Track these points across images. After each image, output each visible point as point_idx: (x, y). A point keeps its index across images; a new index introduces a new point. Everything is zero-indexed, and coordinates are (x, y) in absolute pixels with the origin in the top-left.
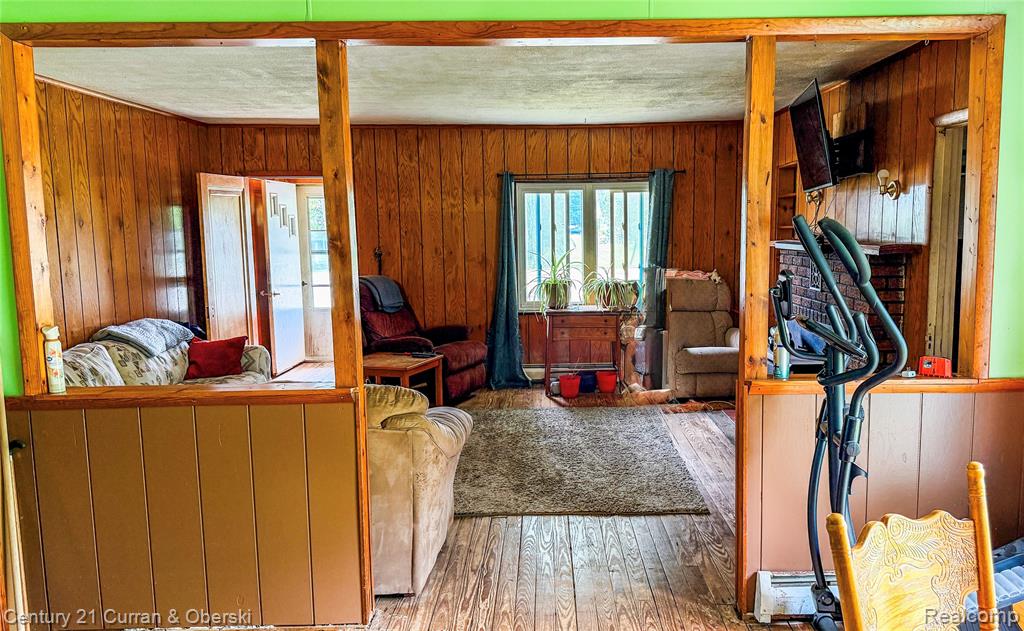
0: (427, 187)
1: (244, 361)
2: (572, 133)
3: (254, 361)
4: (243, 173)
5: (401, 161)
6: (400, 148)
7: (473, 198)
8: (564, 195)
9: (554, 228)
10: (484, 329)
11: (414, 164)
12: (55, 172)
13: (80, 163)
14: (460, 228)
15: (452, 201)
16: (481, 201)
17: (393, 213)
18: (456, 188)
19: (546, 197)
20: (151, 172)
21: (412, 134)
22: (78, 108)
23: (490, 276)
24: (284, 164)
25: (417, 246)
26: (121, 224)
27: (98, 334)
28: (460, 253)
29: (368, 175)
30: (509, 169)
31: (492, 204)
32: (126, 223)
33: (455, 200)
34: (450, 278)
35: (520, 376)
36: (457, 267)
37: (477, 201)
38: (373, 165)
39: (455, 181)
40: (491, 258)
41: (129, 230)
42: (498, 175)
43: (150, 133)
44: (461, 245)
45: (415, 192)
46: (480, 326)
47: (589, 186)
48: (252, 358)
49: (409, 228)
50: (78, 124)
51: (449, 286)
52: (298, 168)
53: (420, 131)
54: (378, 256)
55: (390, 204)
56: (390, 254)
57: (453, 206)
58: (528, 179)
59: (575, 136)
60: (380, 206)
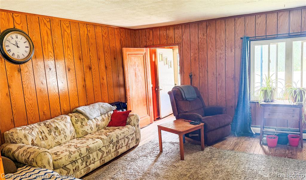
0: (210, 47)
1: (128, 120)
2: (280, 14)
3: (132, 121)
4: (146, 47)
5: (200, 36)
6: (199, 31)
7: (230, 50)
8: (275, 45)
9: (269, 61)
10: (234, 108)
11: (205, 37)
12: (55, 52)
13: (68, 47)
14: (224, 63)
15: (220, 51)
16: (233, 51)
17: (196, 59)
18: (222, 46)
19: (265, 47)
20: (106, 49)
21: (204, 24)
22: (67, 27)
23: (237, 85)
24: (159, 42)
25: (206, 71)
26: (90, 68)
27: (74, 110)
28: (224, 74)
29: (187, 44)
30: (247, 35)
31: (238, 52)
32: (93, 67)
33: (221, 50)
34: (219, 85)
35: (249, 131)
36: (222, 80)
37: (231, 51)
38: (189, 39)
39: (222, 43)
40: (238, 76)
41: (94, 70)
42: (241, 38)
43: (105, 34)
44: (224, 71)
45: (205, 49)
46: (232, 107)
47: (289, 40)
48: (131, 119)
49: (203, 64)
50: (68, 33)
51: (218, 88)
52: (163, 43)
53: (208, 22)
54: (191, 76)
55: (195, 55)
56: (195, 75)
57: (221, 54)
58: (256, 39)
59: (281, 15)
60: (191, 56)
